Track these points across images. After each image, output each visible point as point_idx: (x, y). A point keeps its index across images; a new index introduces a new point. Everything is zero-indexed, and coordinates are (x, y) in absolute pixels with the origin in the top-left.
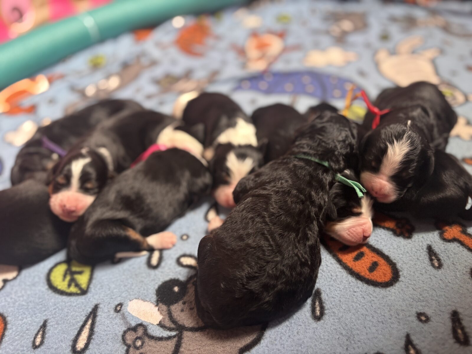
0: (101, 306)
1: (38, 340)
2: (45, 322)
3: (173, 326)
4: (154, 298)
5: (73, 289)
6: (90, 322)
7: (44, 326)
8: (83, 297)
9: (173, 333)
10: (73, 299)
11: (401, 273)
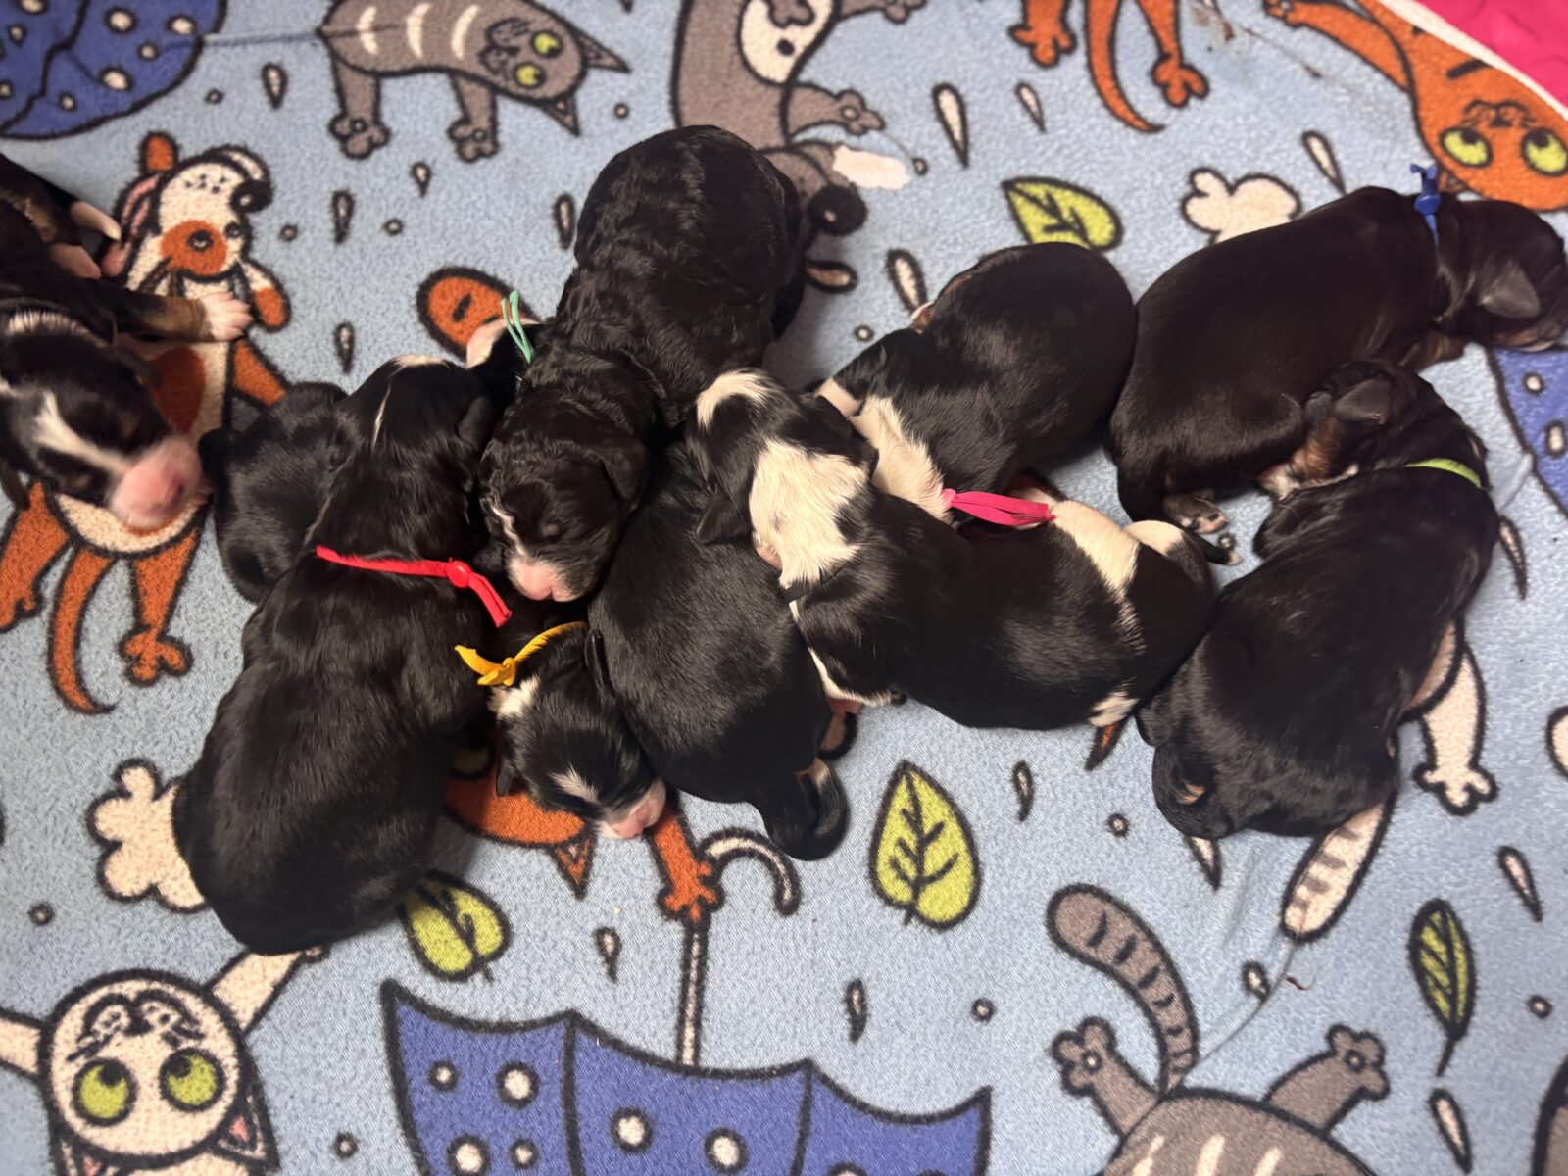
0: (957, 166)
1: (1027, 95)
2: (1042, 128)
3: (807, 150)
4: (866, 197)
5: (1039, 191)
6: (958, 135)
7: (1039, 121)
8: (1002, 178)
9: (799, 138)
10: (1022, 173)
11: (414, 302)
